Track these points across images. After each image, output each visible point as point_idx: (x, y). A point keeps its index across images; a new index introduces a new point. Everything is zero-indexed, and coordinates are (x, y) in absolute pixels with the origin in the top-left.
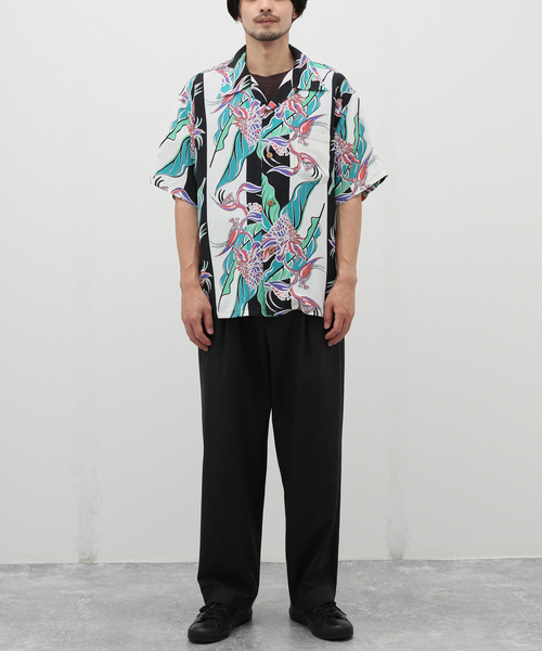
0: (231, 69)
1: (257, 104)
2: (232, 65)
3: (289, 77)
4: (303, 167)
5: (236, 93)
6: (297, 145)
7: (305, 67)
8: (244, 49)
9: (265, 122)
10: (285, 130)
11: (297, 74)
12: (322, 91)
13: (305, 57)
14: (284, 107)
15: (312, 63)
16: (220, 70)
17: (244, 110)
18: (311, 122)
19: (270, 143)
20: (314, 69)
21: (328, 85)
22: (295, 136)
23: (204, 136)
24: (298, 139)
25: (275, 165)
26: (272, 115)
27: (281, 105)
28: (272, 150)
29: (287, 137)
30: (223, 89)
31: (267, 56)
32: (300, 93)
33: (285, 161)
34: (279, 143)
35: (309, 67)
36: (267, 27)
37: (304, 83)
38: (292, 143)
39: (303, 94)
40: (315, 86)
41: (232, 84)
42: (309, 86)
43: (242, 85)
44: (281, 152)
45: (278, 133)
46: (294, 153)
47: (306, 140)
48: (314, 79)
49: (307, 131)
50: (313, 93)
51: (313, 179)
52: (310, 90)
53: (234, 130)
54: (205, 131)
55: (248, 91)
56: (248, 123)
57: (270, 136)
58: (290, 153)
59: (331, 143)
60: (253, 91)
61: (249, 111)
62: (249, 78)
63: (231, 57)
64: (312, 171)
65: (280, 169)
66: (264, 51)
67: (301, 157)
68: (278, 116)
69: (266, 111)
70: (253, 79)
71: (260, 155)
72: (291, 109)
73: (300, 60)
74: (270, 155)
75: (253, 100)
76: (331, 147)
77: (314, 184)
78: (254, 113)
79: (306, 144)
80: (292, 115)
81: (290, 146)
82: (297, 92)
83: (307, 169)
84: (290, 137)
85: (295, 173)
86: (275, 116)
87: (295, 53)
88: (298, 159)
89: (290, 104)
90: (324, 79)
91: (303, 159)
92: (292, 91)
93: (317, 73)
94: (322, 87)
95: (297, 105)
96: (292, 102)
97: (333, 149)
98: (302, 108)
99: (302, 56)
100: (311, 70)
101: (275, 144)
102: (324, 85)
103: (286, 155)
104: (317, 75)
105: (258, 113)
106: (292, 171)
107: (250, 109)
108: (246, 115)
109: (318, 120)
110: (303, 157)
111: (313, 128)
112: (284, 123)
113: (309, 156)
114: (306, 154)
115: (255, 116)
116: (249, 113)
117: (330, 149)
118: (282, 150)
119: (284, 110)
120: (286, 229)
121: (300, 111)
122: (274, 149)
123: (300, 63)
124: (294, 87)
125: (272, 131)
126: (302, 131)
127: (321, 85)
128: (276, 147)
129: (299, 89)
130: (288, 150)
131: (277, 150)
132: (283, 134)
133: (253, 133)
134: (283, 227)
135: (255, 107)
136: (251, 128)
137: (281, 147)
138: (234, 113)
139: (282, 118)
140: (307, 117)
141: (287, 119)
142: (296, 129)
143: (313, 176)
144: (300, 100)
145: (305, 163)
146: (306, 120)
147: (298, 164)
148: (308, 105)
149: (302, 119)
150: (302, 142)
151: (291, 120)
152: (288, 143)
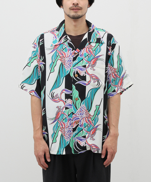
0: (57, 32)
1: (70, 50)
2: (58, 30)
3: (86, 36)
4: (92, 81)
5: (60, 44)
6: (90, 70)
7: (93, 31)
8: (63, 22)
9: (75, 59)
10: (84, 63)
11: (90, 35)
12: (102, 43)
13: (93, 25)
14: (84, 51)
15: (97, 29)
16: (52, 32)
17: (64, 53)
18: (96, 59)
19: (77, 69)
20: (98, 32)
21: (105, 40)
23: (45, 65)
24: (90, 67)
25: (79, 80)
26: (78, 55)
27: (82, 50)
28: (77, 73)
29: (85, 66)
30: (54, 42)
31: (75, 26)
32: (91, 44)
33: (84, 78)
34: (81, 69)
35: (95, 31)
36: (76, 12)
37: (93, 39)
38: (87, 69)
39: (93, 44)
40: (99, 41)
41: (58, 39)
42: (96, 41)
43: (63, 40)
44: (82, 74)
45: (80, 65)
46: (88, 74)
47: (94, 68)
48: (98, 37)
49: (95, 63)
51: (97, 87)
52: (96, 43)
53: (59, 63)
54: (45, 63)
55: (66, 43)
56: (66, 59)
57: (76, 66)
58: (87, 74)
59: (106, 69)
60: (69, 43)
61: (66, 53)
63: (57, 25)
64: (97, 83)
65: (81, 82)
66: (74, 23)
67: (91, 76)
68: (81, 55)
69: (75, 53)
70: (68, 37)
71: (72, 75)
72: (87, 52)
73: (91, 28)
74: (76, 75)
75: (68, 48)
77: (97, 89)
78: (69, 54)
79: (94, 70)
80: (88, 55)
81: (86, 71)
82: (90, 44)
83: (94, 82)
84: (87, 66)
85: (89, 84)
86: (79, 56)
87: (89, 24)
88: (90, 77)
89: (87, 50)
90: (103, 37)
91: (92, 77)
92: (88, 43)
93: (99, 34)
94: (102, 41)
95: (90, 50)
96: (87, 49)
97: (107, 72)
98: (92, 52)
99: (92, 25)
100: (97, 32)
101: (79, 70)
102: (103, 40)
103: (84, 75)
104: (99, 35)
105: (71, 54)
106: (87, 83)
107: (67, 52)
108: (65, 55)
109: (100, 58)
110: (92, 76)
111: (98, 62)
112: (84, 60)
113: (95, 76)
114: (94, 75)
115: (69, 56)
116: (66, 54)
117: (105, 72)
118: (83, 73)
119: (84, 53)
120: (84, 111)
121: (91, 53)
122: (79, 72)
123: (91, 29)
124: (88, 41)
125: (77, 64)
126: (92, 63)
127: (101, 40)
128: (79, 71)
129: (91, 42)
130: (85, 73)
131: (80, 73)
132: (83, 65)
133: (68, 64)
134: (83, 110)
135: (70, 51)
136: (68, 62)
137: (82, 71)
138: (59, 54)
139: (83, 57)
140: (95, 56)
141: (85, 58)
142: (89, 62)
143: (97, 85)
144: (91, 48)
145: (93, 79)
146: (94, 58)
147: (90, 80)
148: (95, 50)
149: (92, 57)
150: (92, 69)
151: (87, 58)
152: (85, 69)
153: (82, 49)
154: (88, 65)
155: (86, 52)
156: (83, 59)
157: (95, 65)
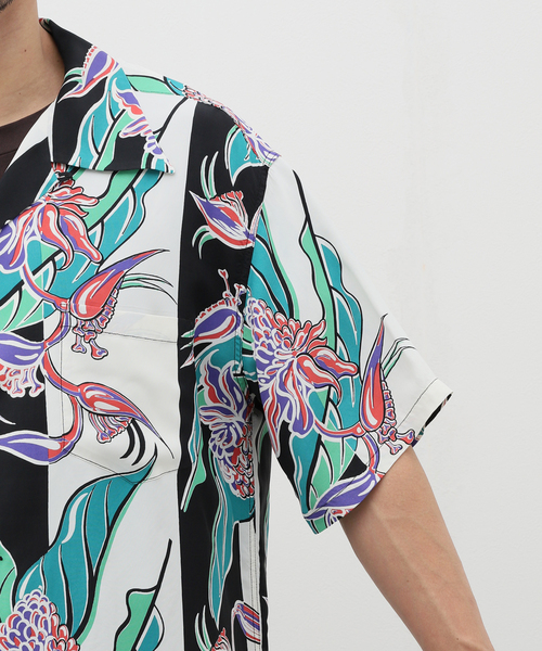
3: (42, 130)
4: (90, 431)
6: (69, 360)
7: (98, 92)
10: (29, 309)
11: (69, 117)
12: (151, 172)
13: (102, 58)
14: (25, 231)
15: (125, 79)
18: (113, 279)
20: (129, 99)
21: (174, 151)
22: (62, 329)
24: (70, 338)
27: (16, 226)
29: (34, 333)
32: (81, 180)
33: (31, 413)
34: (9, 354)
35: (113, 91)
37: (93, 146)
38: (54, 351)
39: (92, 183)
40: (129, 156)
42: (109, 157)
44: (17, 384)
45: (5, 322)
46: (61, 384)
47: (101, 340)
48: (125, 130)
49: (103, 308)
50: (122, 181)
51: (127, 466)
58: (48, 387)
65: (13, 442)
67: (81, 397)
68: (7, 260)
72: (47, 237)
73: (81, 73)
77: (131, 483)
79: (99, 353)
80: (51, 258)
81: (47, 362)
82: (67, 178)
83: (106, 436)
84: (47, 333)
85: (65, 452)
87: (66, 48)
88: (74, 403)
89: (45, 220)
90: (162, 130)
91: (91, 402)
92: (52, 176)
93: (137, 111)
94: (150, 157)
95: (67, 224)
96: (52, 215)
98: (82, 231)
99: (90, 58)
100: (120, 102)
102: (159, 151)
103: (33, 394)
104: (138, 117)
106: (55, 446)
109: (141, 268)
110: (89, 395)
111: (124, 296)
112: (26, 287)
113: (111, 391)
114: (99, 386)
118: (21, 377)
119: (26, 242)
120: (41, 638)
121: (76, 244)
123: (83, 81)
124: (57, 163)
126: (83, 308)
127: (147, 150)
129: (75, 169)
130: (40, 377)
131: (4, 379)
132: (22, 324)
134: (30, 632)
137: (14, 367)
139: (20, 268)
140: (101, 263)
141: (34, 273)
142: (64, 304)
143: (126, 456)
144: (79, 206)
145: (98, 415)
146: (97, 273)
147: (75, 421)
148: (105, 220)
149: (83, 269)
150: (88, 346)
151: (46, 273)
152: (39, 352)
153: (14, 217)
154: (60, 326)
155: (38, 238)
156: (19, 287)
157: (102, 320)
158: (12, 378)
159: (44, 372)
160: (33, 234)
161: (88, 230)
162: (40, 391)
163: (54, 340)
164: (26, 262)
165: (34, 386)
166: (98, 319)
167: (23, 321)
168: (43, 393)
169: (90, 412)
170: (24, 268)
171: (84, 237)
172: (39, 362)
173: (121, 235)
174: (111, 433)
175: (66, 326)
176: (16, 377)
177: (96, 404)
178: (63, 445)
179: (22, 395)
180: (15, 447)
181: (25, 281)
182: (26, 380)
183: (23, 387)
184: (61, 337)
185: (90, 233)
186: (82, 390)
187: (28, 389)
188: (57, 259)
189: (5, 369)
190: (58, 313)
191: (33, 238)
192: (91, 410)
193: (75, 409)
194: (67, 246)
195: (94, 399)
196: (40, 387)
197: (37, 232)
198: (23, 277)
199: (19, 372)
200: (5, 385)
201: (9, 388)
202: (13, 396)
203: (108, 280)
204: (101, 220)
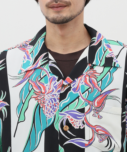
0: (32, 47)
1: (54, 79)
2: (33, 43)
3: (85, 54)
4: (97, 139)
5: (35, 69)
6: (92, 119)
7: (100, 44)
9: (63, 96)
10: (81, 104)
11: (93, 51)
12: (115, 67)
13: (100, 35)
14: (80, 82)
15: (106, 41)
16: (23, 47)
17: (43, 85)
18: (105, 96)
19: (67, 116)
20: (108, 46)
22: (90, 110)
23: (8, 108)
24: (92, 112)
25: (71, 137)
26: (69, 89)
27: (77, 80)
28: (68, 123)
29: (82, 110)
30: (24, 66)
31: (63, 37)
32: (96, 68)
33: (81, 133)
34: (75, 116)
35: (104, 44)
36: (58, 12)
37: (99, 60)
38: (88, 116)
39: (99, 69)
40: (109, 62)
41: (32, 60)
42: (103, 62)
43: (40, 62)
44: (77, 125)
45: (74, 107)
46: (89, 125)
47: (101, 114)
48: (108, 56)
49: (101, 105)
50: (107, 69)
52: (105, 66)
53: (33, 103)
54: (9, 103)
55: (47, 68)
56: (46, 97)
57: (66, 110)
58: (85, 126)
59: (122, 115)
60: (51, 68)
61: (47, 85)
62: (47, 55)
63: (33, 36)
64: (106, 142)
65: (75, 141)
66: (59, 32)
67: (94, 129)
68: (75, 90)
69: (63, 86)
70: (50, 57)
71: (57, 127)
72: (86, 84)
73: (95, 38)
74: (66, 128)
75: (51, 76)
76: (123, 119)
78: (52, 87)
79: (100, 117)
80: (88, 90)
81: (86, 119)
82: (92, 68)
83: (101, 141)
84: (86, 111)
85: (90, 145)
86: (72, 91)
87: (91, 32)
88: (93, 131)
89: (86, 79)
90: (118, 56)
91: (97, 131)
92: (88, 67)
93: (111, 50)
94: (115, 63)
95: (92, 80)
96: (88, 78)
97: (124, 121)
98: (96, 83)
99: (97, 35)
100: (106, 47)
101: (71, 117)
102: (117, 61)
103: (81, 128)
104: (111, 52)
105: (55, 87)
106: (87, 143)
107: (49, 84)
108: (45, 89)
109: (112, 94)
110: (97, 129)
111: (107, 102)
112: (80, 97)
113: (103, 128)
114: (100, 126)
115: (53, 91)
116: (47, 88)
117: (122, 121)
118: (78, 123)
119: (80, 85)
121: (94, 86)
122: (70, 122)
123: (96, 41)
124: (89, 63)
125: (68, 105)
126: (96, 104)
127: (114, 61)
128: (72, 120)
129: (94, 65)
130: (83, 123)
131: (73, 123)
132: (79, 108)
133: (51, 107)
135: (53, 82)
136: (49, 102)
137: (76, 120)
138: (34, 87)
139: (79, 92)
140: (101, 92)
141: (83, 94)
142: (91, 103)
143: (106, 147)
144: (95, 75)
145: (99, 134)
146: (100, 94)
147: (93, 136)
148: (102, 80)
149: (96, 93)
150: (97, 115)
151: (86, 94)
152: (83, 116)
153: (77, 78)
155: (84, 84)
156: (78, 97)
157: (101, 108)
158: (76, 123)
159: (85, 122)
160: (82, 83)
161: (98, 82)
162: (83, 127)
163: (88, 113)
164: (80, 90)
165: (82, 126)
166: (100, 108)
167: (79, 107)
168: (84, 128)
169: (97, 134)
170: (80, 92)
171: (96, 84)
172: (83, 119)
173: (107, 84)
174: (103, 140)
175: (91, 109)
176: (77, 123)
177: (99, 131)
178: (89, 142)
179: (78, 128)
180: (76, 143)
181: (80, 96)
182: (79, 124)
183: (79, 126)
184: (90, 112)
185: (98, 83)
186: (95, 127)
187: (80, 126)
188: (89, 90)
189: (74, 120)
190: (89, 105)
191: (82, 84)
192: (97, 133)
193: (93, 132)
194: (92, 86)
195: (98, 130)
196: (83, 126)
197: (83, 82)
198: (79, 95)
199: (78, 121)
200: (73, 125)
201: (74, 126)
202: (76, 128)
203: (103, 97)
204: (101, 80)
